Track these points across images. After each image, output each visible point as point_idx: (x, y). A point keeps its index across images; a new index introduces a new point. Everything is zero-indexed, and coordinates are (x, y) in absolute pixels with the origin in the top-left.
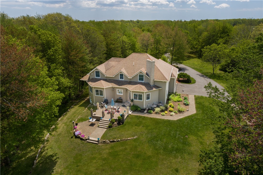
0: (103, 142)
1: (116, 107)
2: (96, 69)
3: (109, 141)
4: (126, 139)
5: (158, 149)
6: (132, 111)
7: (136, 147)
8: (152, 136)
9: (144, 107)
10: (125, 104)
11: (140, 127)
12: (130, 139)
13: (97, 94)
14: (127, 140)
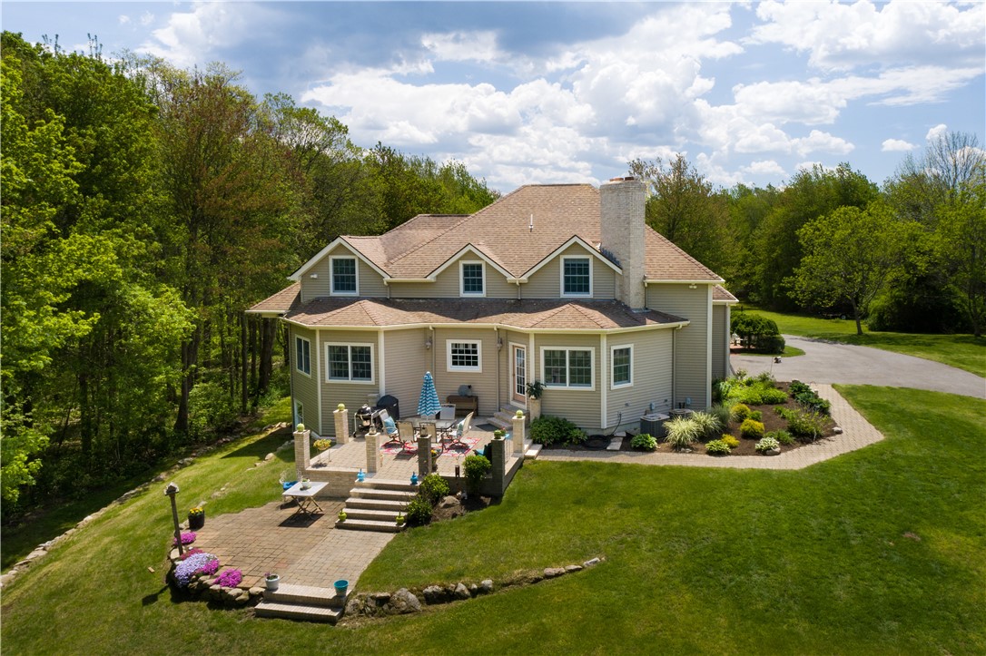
0: (372, 604)
1: (449, 425)
2: (341, 245)
3: (418, 592)
4: (533, 574)
5: (767, 614)
6: (540, 446)
7: (610, 616)
8: (698, 547)
9: (604, 425)
10: (494, 421)
11: (609, 509)
12: (557, 575)
13: (339, 371)
14: (537, 580)
